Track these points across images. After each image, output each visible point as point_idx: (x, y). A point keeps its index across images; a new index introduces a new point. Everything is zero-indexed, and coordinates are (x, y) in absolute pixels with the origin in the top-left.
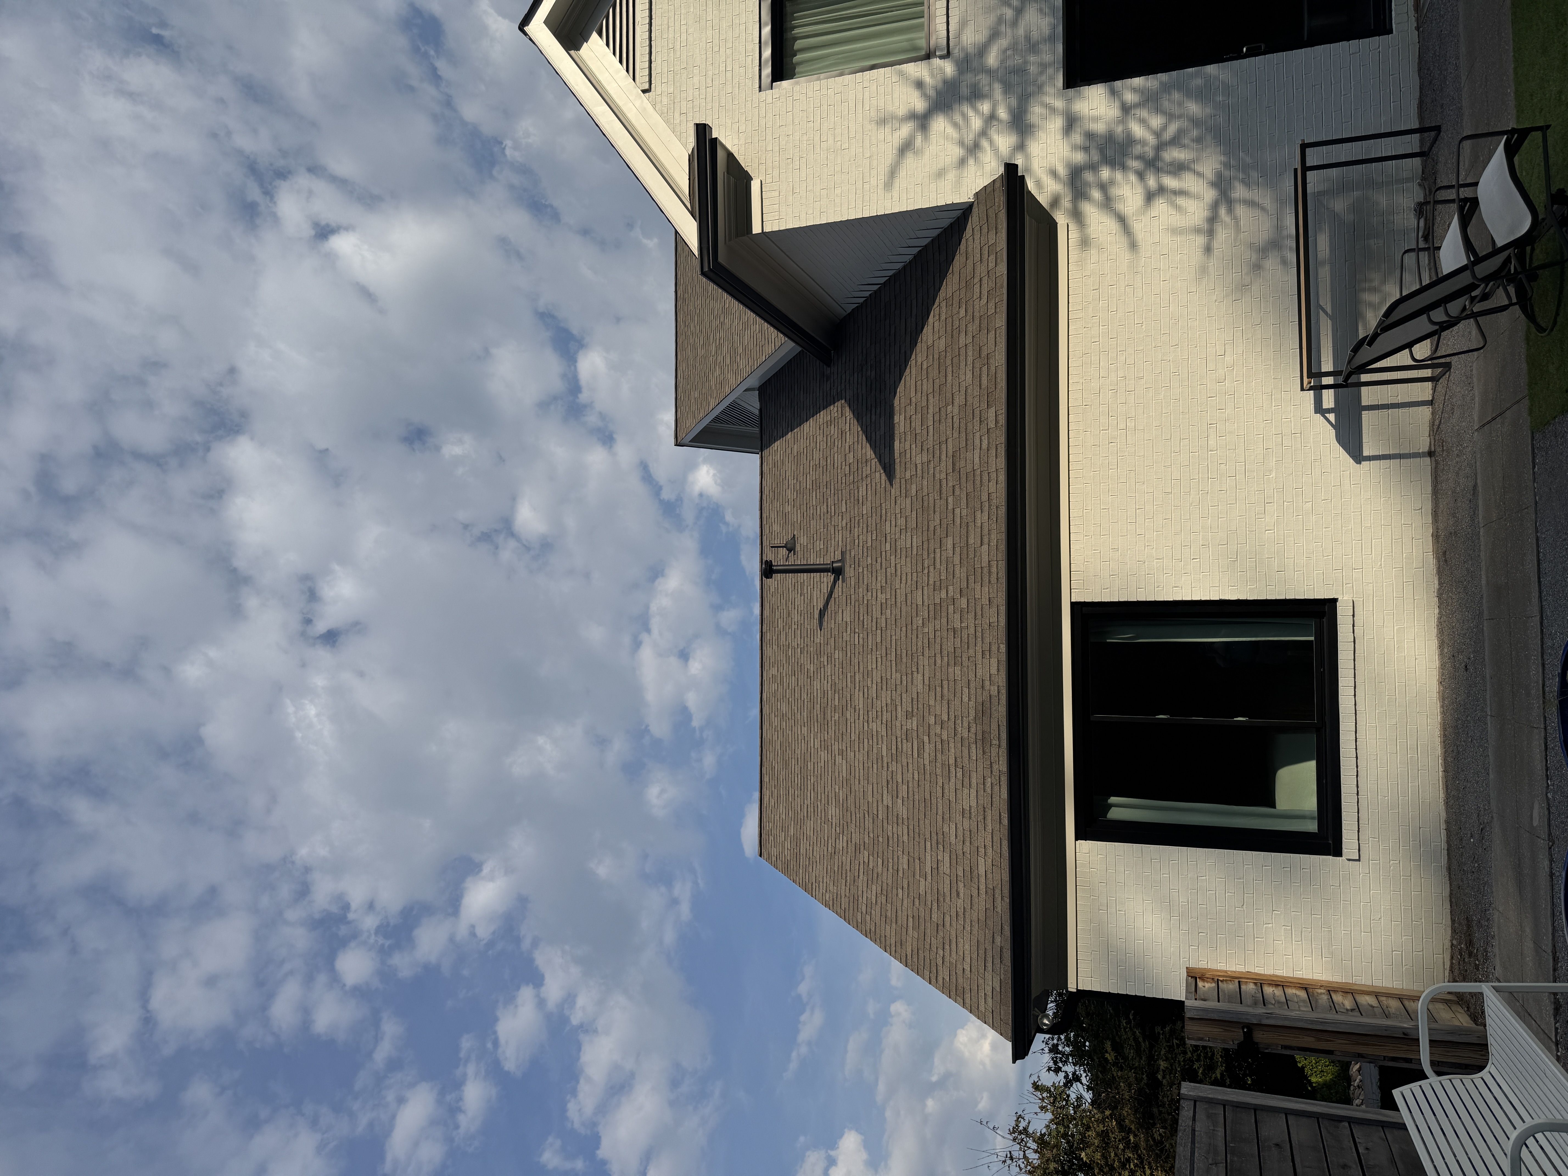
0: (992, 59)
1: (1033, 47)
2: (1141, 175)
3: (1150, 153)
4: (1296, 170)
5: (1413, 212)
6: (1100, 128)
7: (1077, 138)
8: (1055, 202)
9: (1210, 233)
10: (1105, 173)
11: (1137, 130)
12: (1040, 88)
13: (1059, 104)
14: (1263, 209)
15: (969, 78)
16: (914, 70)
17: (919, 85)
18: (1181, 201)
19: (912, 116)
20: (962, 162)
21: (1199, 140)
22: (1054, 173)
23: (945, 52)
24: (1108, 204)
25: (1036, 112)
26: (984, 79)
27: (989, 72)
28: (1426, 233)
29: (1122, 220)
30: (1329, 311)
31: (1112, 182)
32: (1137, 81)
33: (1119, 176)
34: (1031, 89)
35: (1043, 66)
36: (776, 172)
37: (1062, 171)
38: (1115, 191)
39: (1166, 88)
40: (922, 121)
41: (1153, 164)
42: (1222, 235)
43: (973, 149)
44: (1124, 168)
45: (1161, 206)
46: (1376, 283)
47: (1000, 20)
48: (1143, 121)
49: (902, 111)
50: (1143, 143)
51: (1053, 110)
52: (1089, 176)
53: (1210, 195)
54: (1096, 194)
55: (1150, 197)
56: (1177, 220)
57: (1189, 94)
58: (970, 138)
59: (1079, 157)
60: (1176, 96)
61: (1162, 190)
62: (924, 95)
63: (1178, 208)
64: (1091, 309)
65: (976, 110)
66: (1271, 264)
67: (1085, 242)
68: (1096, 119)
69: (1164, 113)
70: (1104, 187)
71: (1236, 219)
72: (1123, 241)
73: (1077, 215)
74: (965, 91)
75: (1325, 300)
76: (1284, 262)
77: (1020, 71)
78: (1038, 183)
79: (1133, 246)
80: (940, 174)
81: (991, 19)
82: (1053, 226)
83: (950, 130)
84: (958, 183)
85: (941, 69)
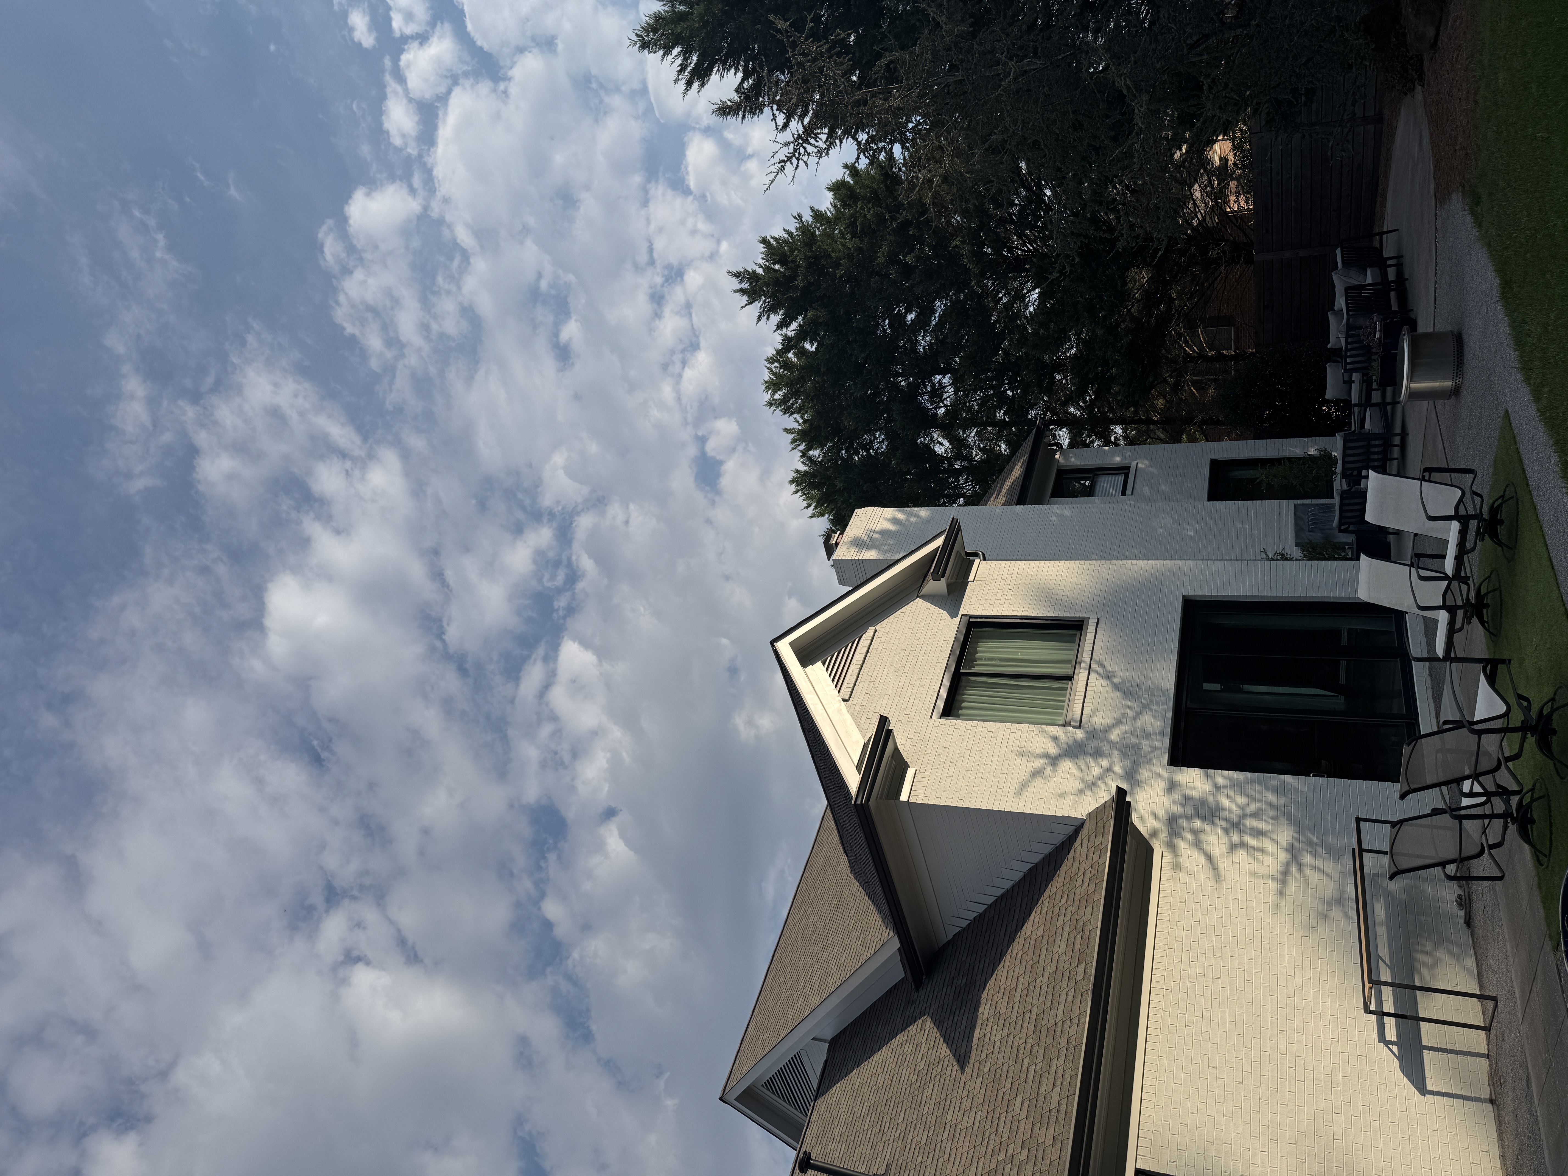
0: (1115, 735)
1: (1147, 736)
2: (1226, 831)
3: (1235, 819)
4: (1354, 850)
5: (1455, 904)
6: (1196, 794)
7: (1176, 796)
8: (1154, 834)
9: (1283, 882)
10: (1197, 824)
11: (1224, 802)
12: (1150, 761)
13: (1165, 772)
14: (1328, 875)
15: (1095, 743)
16: (1052, 730)
17: (1055, 739)
18: (1259, 855)
19: (1046, 756)
20: (1081, 792)
21: (1274, 818)
22: (1155, 815)
23: (1078, 724)
24: (1198, 844)
25: (1144, 773)
26: (1106, 747)
27: (1110, 742)
28: (1468, 919)
29: (1209, 857)
30: (1388, 962)
31: (1202, 831)
32: (1226, 773)
33: (1208, 828)
34: (1142, 759)
35: (1154, 749)
36: (929, 768)
37: (1161, 814)
38: (1204, 837)
39: (1250, 781)
40: (1054, 761)
41: (1237, 825)
42: (1293, 886)
43: (1092, 786)
44: (1212, 823)
45: (1241, 856)
46: (1428, 949)
47: (1124, 716)
48: (1229, 797)
49: (1038, 751)
50: (1229, 811)
51: (1158, 776)
52: (1184, 823)
53: (1283, 856)
54: (1189, 836)
55: (1233, 847)
56: (1255, 867)
57: (1267, 788)
58: (1090, 778)
59: (1177, 809)
60: (1257, 787)
61: (1243, 845)
62: (1059, 746)
63: (1257, 860)
64: (1177, 916)
65: (1097, 763)
66: (1336, 914)
67: (1177, 866)
68: (1193, 789)
69: (1246, 795)
70: (1194, 832)
71: (1306, 879)
72: (1210, 873)
73: (1172, 847)
74: (1089, 749)
75: (1383, 950)
76: (1347, 916)
77: (1136, 748)
78: (1141, 818)
79: (1218, 877)
80: (1062, 795)
81: (1118, 714)
82: (1150, 851)
83: (1074, 770)
84: (1075, 805)
85: (1073, 733)
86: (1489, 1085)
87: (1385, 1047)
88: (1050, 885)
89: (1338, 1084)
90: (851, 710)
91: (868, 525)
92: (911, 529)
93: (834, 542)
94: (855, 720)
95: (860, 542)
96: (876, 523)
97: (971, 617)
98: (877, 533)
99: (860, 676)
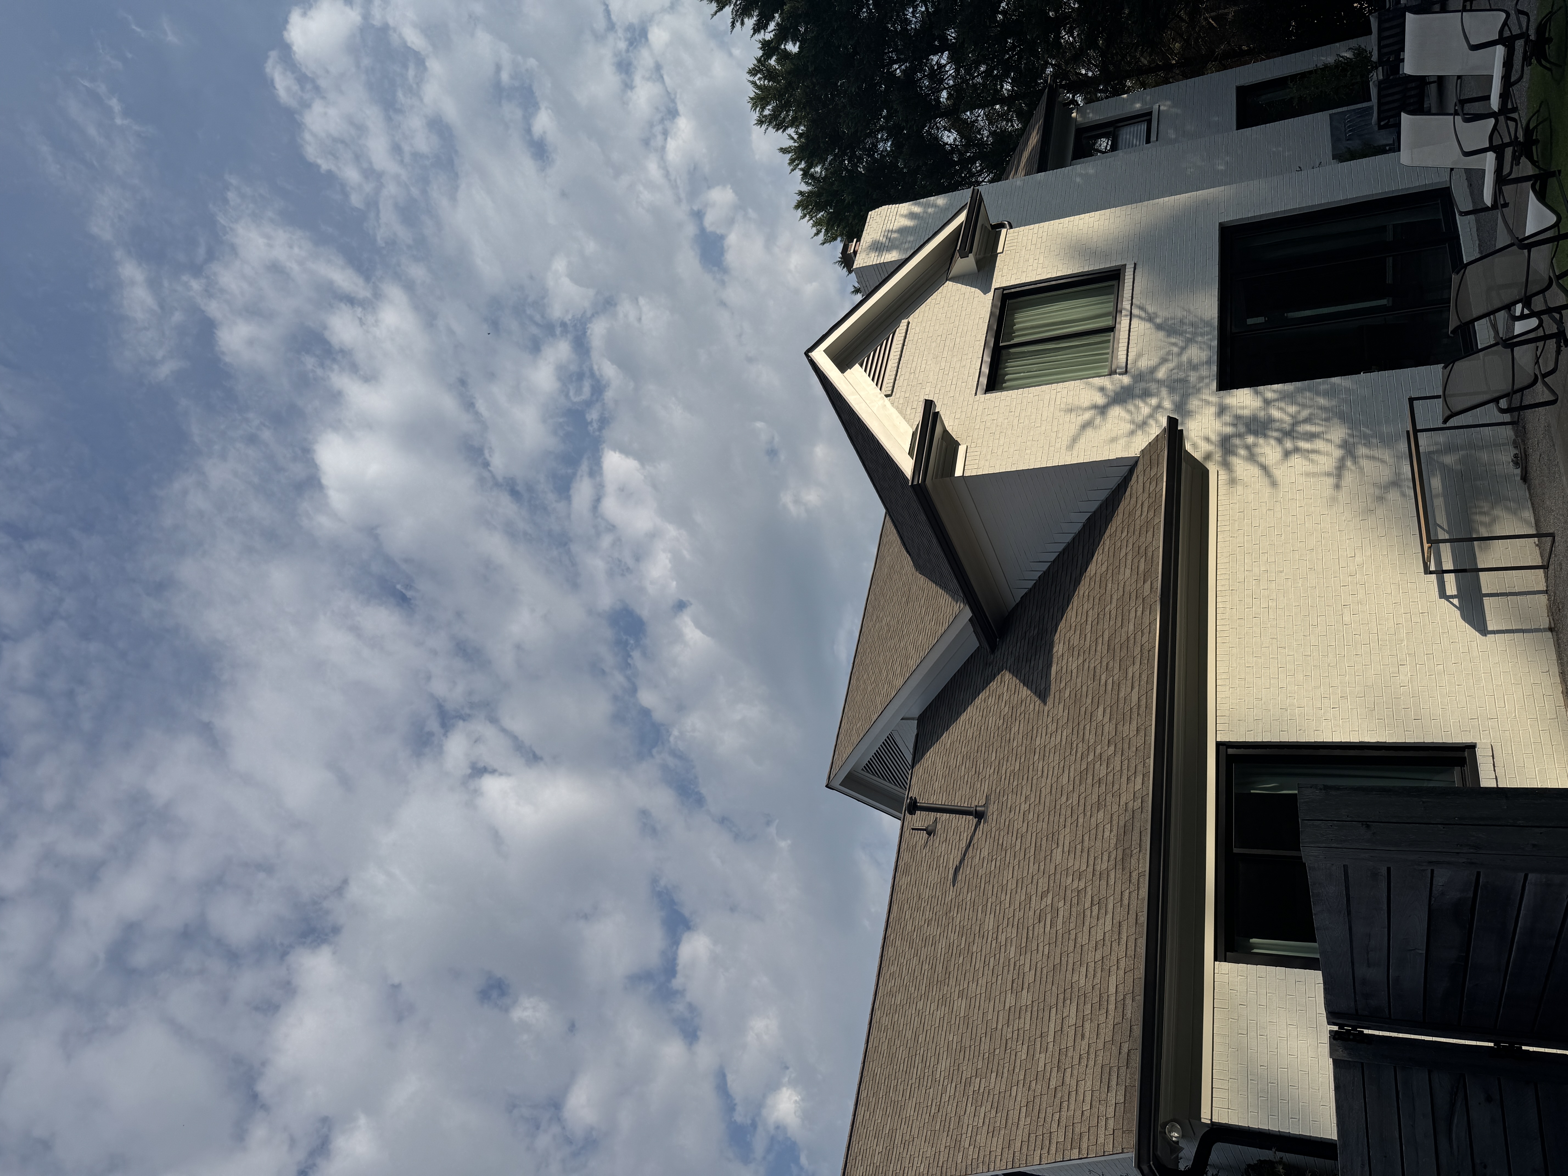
0: (1161, 374)
1: (1194, 367)
2: (1279, 441)
3: (1287, 427)
4: (1408, 432)
5: (1511, 464)
6: (1246, 412)
7: (1227, 418)
8: (1208, 456)
9: (1339, 476)
10: (1250, 439)
11: (1276, 414)
12: (1199, 391)
13: (1213, 399)
14: (1383, 461)
15: (1142, 385)
16: (1098, 381)
17: (1102, 389)
18: (1313, 456)
19: (1095, 407)
20: (1132, 433)
21: (1327, 420)
22: (1207, 439)
23: (1124, 370)
24: (1252, 457)
25: (1194, 403)
26: (1153, 386)
27: (1158, 381)
28: (1524, 474)
29: (1264, 468)
30: (1446, 527)
31: (1255, 445)
32: (1275, 387)
33: (1261, 441)
34: (1191, 391)
35: (1201, 379)
36: (980, 441)
37: (1214, 437)
38: (1258, 450)
39: (1298, 391)
40: (1102, 410)
41: (1289, 433)
42: (1349, 478)
43: (1143, 425)
44: (1265, 436)
45: (1296, 460)
46: (1486, 509)
47: (1168, 353)
48: (1281, 409)
49: (1087, 404)
50: (1281, 421)
51: (1208, 403)
52: (1237, 441)
53: (1338, 453)
54: (1242, 452)
55: (1287, 454)
56: (1311, 468)
57: (1318, 393)
58: (1140, 418)
59: (1229, 430)
60: (1308, 394)
61: (1297, 450)
62: (1106, 395)
63: (1312, 461)
64: (1237, 525)
65: (1146, 403)
66: (1393, 495)
67: (1233, 482)
68: (1243, 408)
69: (1299, 405)
70: (1248, 448)
71: (1361, 469)
72: (1266, 481)
73: (1226, 465)
74: (1137, 391)
75: (1441, 518)
76: (1403, 495)
77: (1184, 381)
78: (1194, 445)
79: (1274, 484)
80: (1114, 440)
81: (1162, 353)
82: (1205, 473)
83: (1124, 414)
84: (1128, 446)
85: (1120, 380)
86: (1548, 616)
87: (1446, 602)
88: (1110, 526)
89: (1402, 641)
90: (896, 404)
91: (885, 226)
92: (930, 221)
93: (852, 251)
94: (901, 413)
95: (879, 245)
96: (893, 222)
97: (1004, 289)
98: (895, 232)
99: (899, 370)
